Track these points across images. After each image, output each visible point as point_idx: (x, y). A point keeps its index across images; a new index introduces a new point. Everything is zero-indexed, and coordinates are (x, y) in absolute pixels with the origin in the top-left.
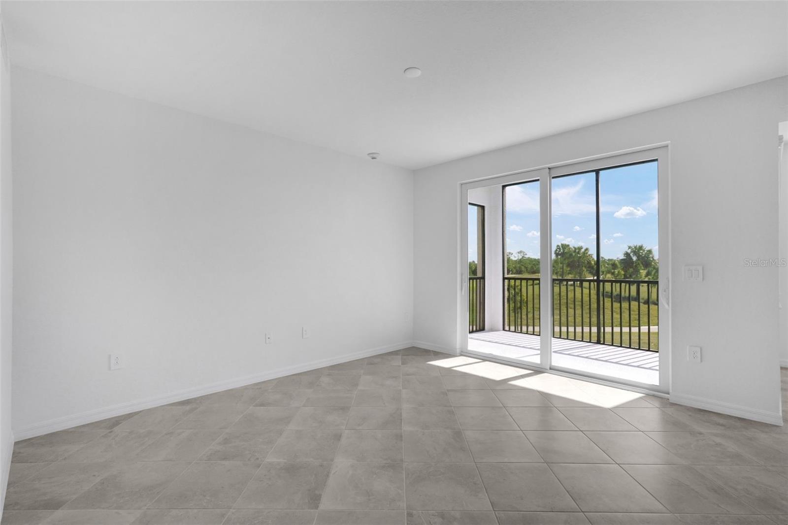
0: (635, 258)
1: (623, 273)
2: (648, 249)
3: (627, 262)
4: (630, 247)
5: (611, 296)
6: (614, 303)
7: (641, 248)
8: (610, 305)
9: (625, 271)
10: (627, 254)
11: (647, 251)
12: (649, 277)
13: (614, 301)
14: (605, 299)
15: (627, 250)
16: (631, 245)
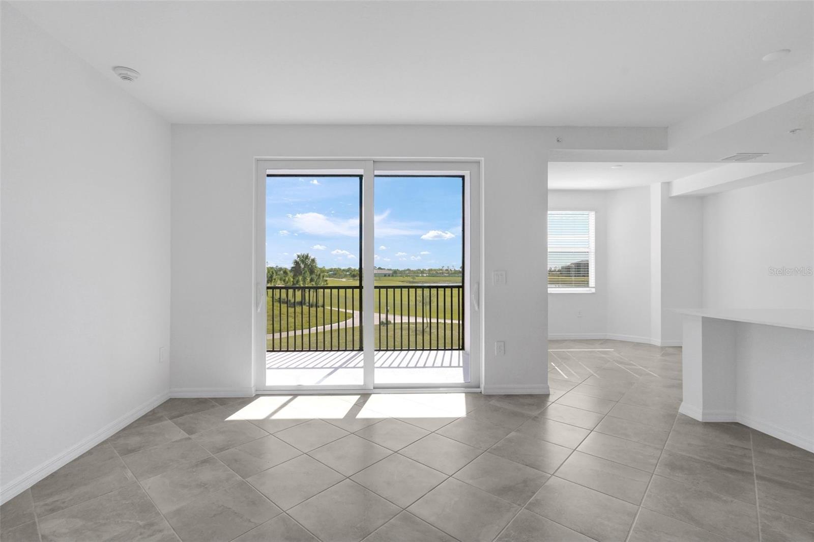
0: (302, 266)
1: (292, 280)
2: (312, 257)
3: (296, 270)
4: (298, 256)
5: (287, 302)
6: (289, 309)
7: (307, 257)
8: (286, 310)
9: (294, 279)
10: (296, 263)
11: (312, 260)
12: (312, 283)
13: (290, 307)
14: (282, 305)
15: (296, 259)
16: (299, 254)
